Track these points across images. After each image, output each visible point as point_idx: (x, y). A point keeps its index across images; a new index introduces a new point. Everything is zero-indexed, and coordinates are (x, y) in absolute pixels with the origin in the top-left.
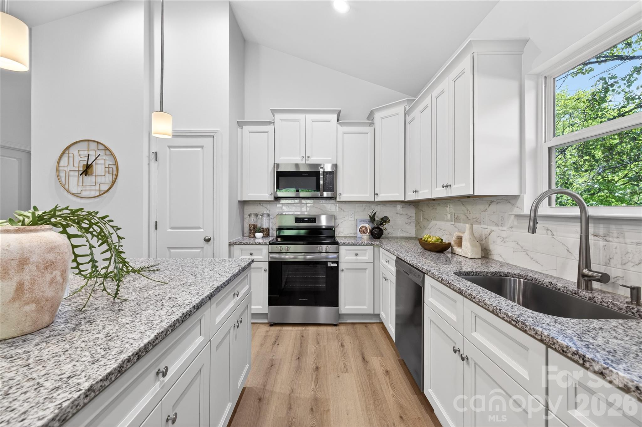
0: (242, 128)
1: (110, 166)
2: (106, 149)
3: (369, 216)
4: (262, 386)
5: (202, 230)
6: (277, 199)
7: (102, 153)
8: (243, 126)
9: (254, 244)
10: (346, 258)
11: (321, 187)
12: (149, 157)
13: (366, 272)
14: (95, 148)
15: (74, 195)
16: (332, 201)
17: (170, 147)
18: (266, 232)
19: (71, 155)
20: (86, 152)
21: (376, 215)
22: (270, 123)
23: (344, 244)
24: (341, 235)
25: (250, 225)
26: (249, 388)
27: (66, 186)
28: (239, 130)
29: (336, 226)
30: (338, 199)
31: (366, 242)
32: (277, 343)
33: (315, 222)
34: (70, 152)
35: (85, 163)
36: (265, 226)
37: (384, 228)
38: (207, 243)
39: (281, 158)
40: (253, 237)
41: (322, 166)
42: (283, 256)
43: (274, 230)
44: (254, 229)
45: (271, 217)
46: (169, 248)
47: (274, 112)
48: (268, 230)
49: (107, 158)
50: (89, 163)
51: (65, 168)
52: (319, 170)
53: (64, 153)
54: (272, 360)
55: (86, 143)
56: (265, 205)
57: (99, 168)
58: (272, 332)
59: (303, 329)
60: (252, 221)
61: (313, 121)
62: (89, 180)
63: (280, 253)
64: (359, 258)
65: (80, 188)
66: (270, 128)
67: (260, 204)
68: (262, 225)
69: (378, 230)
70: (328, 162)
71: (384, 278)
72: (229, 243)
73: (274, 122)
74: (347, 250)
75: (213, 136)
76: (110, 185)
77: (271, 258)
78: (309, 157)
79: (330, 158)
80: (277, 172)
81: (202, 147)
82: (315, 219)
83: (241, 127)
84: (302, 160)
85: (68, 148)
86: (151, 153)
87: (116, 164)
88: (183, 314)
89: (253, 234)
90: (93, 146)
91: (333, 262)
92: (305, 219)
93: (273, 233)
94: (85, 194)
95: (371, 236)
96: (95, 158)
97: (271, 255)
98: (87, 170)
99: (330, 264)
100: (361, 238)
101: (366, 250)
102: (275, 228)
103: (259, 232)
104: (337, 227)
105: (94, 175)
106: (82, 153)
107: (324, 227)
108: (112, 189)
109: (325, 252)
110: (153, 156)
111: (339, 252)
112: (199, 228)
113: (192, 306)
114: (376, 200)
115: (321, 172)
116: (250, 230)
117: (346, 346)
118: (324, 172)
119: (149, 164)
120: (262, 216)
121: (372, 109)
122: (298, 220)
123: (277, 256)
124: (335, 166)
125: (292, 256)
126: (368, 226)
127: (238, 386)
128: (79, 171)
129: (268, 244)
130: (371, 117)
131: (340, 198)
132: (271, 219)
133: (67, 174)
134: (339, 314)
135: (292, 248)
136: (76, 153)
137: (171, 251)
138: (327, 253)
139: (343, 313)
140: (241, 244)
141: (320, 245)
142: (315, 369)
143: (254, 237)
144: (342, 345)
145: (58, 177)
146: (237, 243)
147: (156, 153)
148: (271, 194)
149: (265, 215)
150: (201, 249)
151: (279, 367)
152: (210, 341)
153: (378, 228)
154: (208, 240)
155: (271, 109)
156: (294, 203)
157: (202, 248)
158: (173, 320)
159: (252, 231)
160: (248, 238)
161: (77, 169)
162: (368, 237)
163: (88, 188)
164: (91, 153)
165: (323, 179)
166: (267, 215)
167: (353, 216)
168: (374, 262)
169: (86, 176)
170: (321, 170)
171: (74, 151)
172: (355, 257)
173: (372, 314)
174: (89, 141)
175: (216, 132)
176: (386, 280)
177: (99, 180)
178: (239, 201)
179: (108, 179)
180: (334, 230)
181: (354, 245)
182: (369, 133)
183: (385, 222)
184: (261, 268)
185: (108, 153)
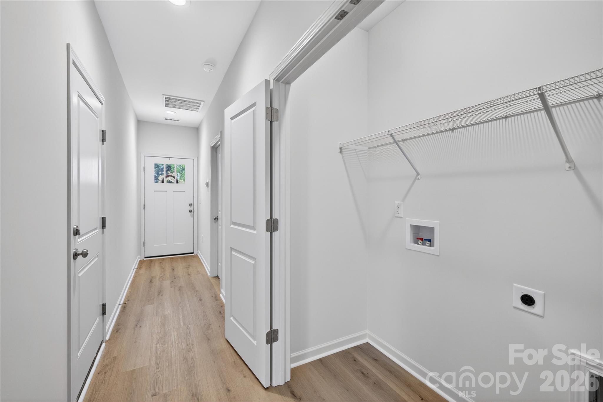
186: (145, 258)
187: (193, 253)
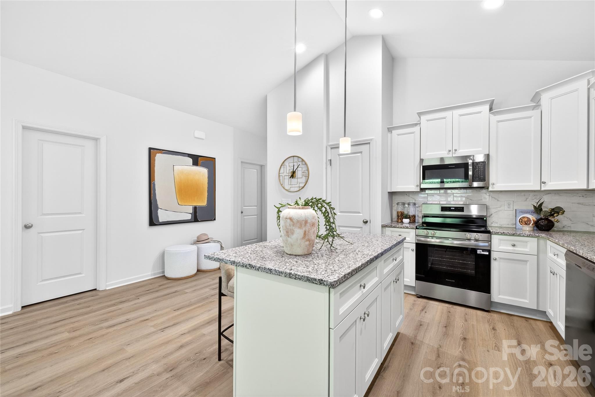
0: (392, 133)
1: (305, 171)
2: (303, 160)
3: (533, 206)
4: (413, 336)
5: (361, 214)
6: (423, 190)
7: (300, 163)
8: (393, 131)
9: (403, 227)
10: (500, 247)
11: (470, 177)
12: (326, 163)
13: (526, 265)
14: (297, 160)
15: (287, 191)
16: (484, 191)
17: (339, 155)
18: (413, 219)
19: (285, 166)
20: (292, 164)
21: (543, 205)
22: (416, 125)
23: (497, 234)
24: (494, 225)
25: (398, 212)
26: (402, 334)
27: (283, 185)
28: (389, 135)
29: (488, 215)
30: (490, 189)
31: (527, 233)
32: (424, 311)
33: (463, 211)
34: (285, 164)
35: (292, 171)
36: (411, 213)
37: (556, 220)
38: (365, 225)
39: (427, 154)
40: (400, 222)
41: (472, 158)
42: (428, 240)
43: (420, 217)
44: (402, 216)
45: (417, 205)
47: (420, 114)
48: (414, 216)
49: (303, 166)
50: (294, 171)
51: (283, 174)
52: (468, 161)
53: (282, 165)
54: (421, 321)
55: (293, 157)
56: (411, 195)
57: (299, 174)
58: (419, 302)
59: (450, 306)
60: (400, 209)
61: (461, 115)
62: (294, 180)
63: (427, 236)
64: (517, 249)
65: (290, 186)
66: (416, 129)
67: (406, 194)
68: (408, 212)
69: (546, 222)
70: (479, 153)
71: (551, 272)
72: (382, 225)
73: (420, 123)
74: (500, 240)
75: (369, 143)
76: (304, 184)
77: (417, 240)
78: (456, 150)
79: (481, 149)
80: (423, 167)
81: (361, 152)
82: (463, 208)
83: (390, 132)
84: (448, 154)
85: (284, 162)
86: (328, 161)
87: (308, 170)
88: (371, 259)
89: (401, 220)
90: (295, 159)
91: (484, 250)
92: (452, 208)
93: (418, 220)
94: (292, 190)
95: (535, 228)
96: (297, 167)
97: (418, 238)
98: (293, 175)
99: (480, 252)
100: (522, 229)
101: (527, 242)
102: (421, 215)
103: (406, 218)
104: (489, 217)
105: (296, 177)
106: (290, 164)
107: (474, 217)
108: (306, 186)
109: (474, 239)
110: (329, 163)
111: (491, 241)
112: (359, 213)
113: (374, 256)
114: (543, 189)
115: (469, 163)
116: (398, 216)
117: (498, 331)
118: (473, 163)
119: (326, 168)
120: (408, 204)
121: (537, 91)
122: (444, 209)
123: (423, 239)
124: (488, 156)
125: (438, 240)
126: (533, 218)
127: (396, 326)
128: (289, 175)
129: (415, 228)
130: (536, 99)
131: (492, 188)
132: (417, 207)
133: (283, 177)
134: (491, 301)
135: (438, 233)
136: (287, 165)
137: (340, 228)
138: (476, 240)
139: (496, 300)
140: (391, 227)
141: (468, 233)
142: (463, 338)
143: (402, 222)
144: (494, 329)
145: (279, 180)
146: (388, 226)
147: (331, 160)
148: (417, 186)
149: (411, 204)
150: (361, 229)
151: (427, 327)
152: (381, 283)
153: (547, 219)
154: (366, 222)
155: (417, 113)
156: (440, 193)
157: (362, 227)
158: (366, 260)
159: (400, 217)
160: (396, 222)
161: (288, 174)
162: (532, 229)
163: (293, 186)
164: (295, 164)
165: (472, 170)
166: (413, 204)
167: (511, 206)
168: (538, 255)
169: (292, 178)
170: (470, 162)
171: (286, 163)
172: (512, 248)
173: (536, 310)
174: (294, 156)
175: (371, 140)
176: (553, 274)
177: (299, 180)
178: (388, 192)
179: (304, 180)
180: (486, 220)
181: (510, 235)
182: (533, 117)
183: (558, 213)
184: (409, 248)
185: (304, 163)
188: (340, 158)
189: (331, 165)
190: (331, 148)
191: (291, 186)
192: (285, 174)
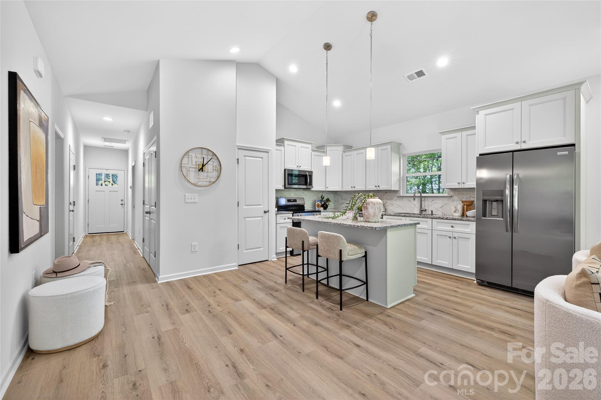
1: (216, 167)
2: (215, 155)
3: (321, 198)
5: (263, 206)
7: (212, 158)
11: (308, 183)
14: (206, 154)
15: (193, 185)
16: (308, 191)
17: (245, 156)
19: (190, 156)
20: (202, 156)
21: (324, 198)
22: (282, 145)
27: (187, 178)
33: (296, 202)
34: (190, 154)
35: (201, 163)
38: (265, 214)
46: (244, 218)
49: (215, 161)
50: (204, 164)
51: (186, 166)
53: (185, 154)
55: (201, 149)
57: (209, 167)
61: (301, 147)
62: (203, 174)
65: (197, 180)
66: (282, 148)
67: (281, 191)
72: (276, 213)
73: (284, 145)
75: (268, 152)
76: (216, 179)
78: (300, 167)
81: (262, 158)
82: (296, 200)
84: (297, 168)
85: (188, 152)
87: (220, 165)
90: (205, 151)
92: (292, 200)
94: (199, 183)
96: (208, 161)
98: (202, 168)
104: (305, 204)
105: (207, 171)
106: (197, 156)
107: (300, 204)
108: (217, 181)
112: (261, 205)
114: (327, 190)
115: (308, 175)
124: (312, 172)
126: (320, 203)
128: (196, 168)
131: (312, 189)
133: (187, 169)
136: (194, 155)
137: (246, 219)
145: (182, 171)
147: (238, 159)
153: (326, 204)
154: (266, 212)
157: (262, 216)
161: (194, 166)
163: (201, 180)
164: (206, 157)
167: (314, 198)
169: (201, 172)
171: (192, 154)
174: (202, 147)
175: (271, 150)
177: (210, 174)
179: (215, 174)
183: (328, 201)
186: (89, 234)
187: (123, 232)
188: (245, 159)
189: (238, 164)
190: (238, 148)
191: (199, 180)
192: (190, 165)
